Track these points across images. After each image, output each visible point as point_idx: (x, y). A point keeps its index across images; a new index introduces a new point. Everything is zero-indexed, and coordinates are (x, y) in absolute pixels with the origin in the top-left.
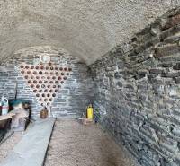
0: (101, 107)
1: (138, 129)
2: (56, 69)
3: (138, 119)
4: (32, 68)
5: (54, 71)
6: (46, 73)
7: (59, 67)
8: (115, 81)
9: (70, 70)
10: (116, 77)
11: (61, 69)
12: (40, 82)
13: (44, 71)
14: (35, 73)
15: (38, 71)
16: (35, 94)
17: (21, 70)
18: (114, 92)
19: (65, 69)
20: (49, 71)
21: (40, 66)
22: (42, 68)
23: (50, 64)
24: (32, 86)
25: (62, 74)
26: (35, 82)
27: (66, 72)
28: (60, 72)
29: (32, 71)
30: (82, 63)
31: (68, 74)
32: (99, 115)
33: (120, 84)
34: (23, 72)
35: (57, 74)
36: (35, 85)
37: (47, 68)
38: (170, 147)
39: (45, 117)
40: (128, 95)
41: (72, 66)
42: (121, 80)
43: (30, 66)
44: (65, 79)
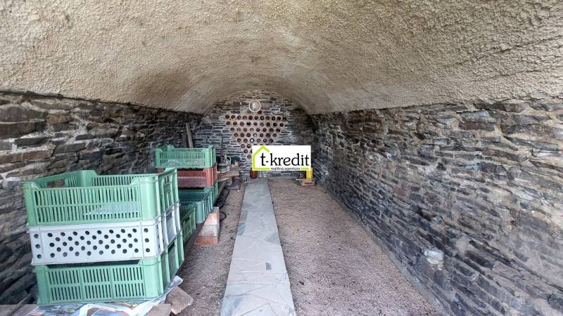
0: (323, 166)
1: (353, 185)
2: (268, 118)
3: (353, 177)
4: (239, 118)
5: (265, 122)
6: (255, 124)
7: (271, 115)
8: (338, 140)
9: (285, 119)
10: (339, 136)
11: (273, 118)
12: (249, 135)
13: (252, 122)
14: (242, 124)
15: (245, 122)
16: (242, 150)
17: (227, 120)
18: (336, 152)
19: (279, 119)
20: (259, 122)
21: (248, 116)
22: (251, 118)
23: (260, 112)
24: (239, 140)
25: (275, 125)
26: (242, 135)
27: (279, 123)
28: (272, 122)
29: (239, 122)
30: (299, 110)
31: (281, 125)
32: (320, 176)
33: (342, 144)
34: (228, 123)
35: (268, 124)
36: (242, 139)
37: (256, 118)
38: (367, 194)
39: (256, 177)
40: (348, 156)
41: (288, 114)
42: (343, 141)
43: (236, 115)
44: (278, 130)
